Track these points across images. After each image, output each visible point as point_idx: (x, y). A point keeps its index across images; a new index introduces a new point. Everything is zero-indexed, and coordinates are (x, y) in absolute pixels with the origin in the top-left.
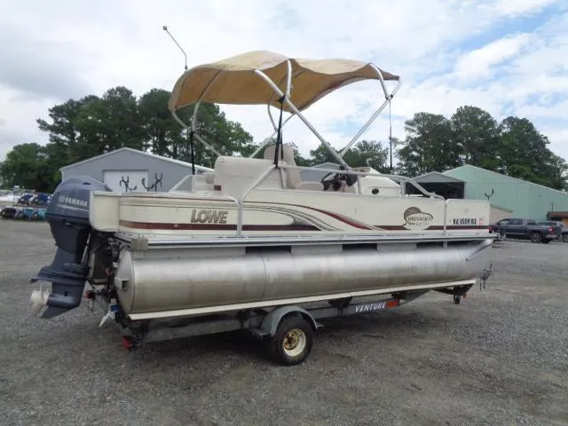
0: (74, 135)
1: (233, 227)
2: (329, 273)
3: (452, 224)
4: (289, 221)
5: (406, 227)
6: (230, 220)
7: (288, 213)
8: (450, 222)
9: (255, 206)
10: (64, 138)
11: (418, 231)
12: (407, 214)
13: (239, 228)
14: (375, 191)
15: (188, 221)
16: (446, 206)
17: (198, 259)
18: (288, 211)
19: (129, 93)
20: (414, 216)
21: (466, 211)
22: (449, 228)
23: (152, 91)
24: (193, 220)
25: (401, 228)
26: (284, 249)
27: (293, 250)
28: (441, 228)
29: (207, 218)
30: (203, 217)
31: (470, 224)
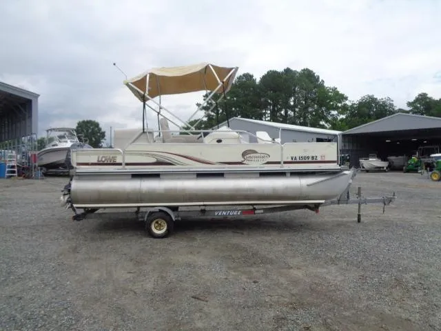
0: (218, 111)
1: (120, 164)
2: (184, 190)
3: (290, 160)
4: (154, 160)
5: (245, 162)
6: (118, 161)
7: (153, 156)
8: (287, 158)
9: (132, 153)
10: (213, 114)
11: (256, 165)
12: (244, 154)
13: (124, 164)
14: (219, 141)
15: (96, 161)
16: (282, 149)
17: (105, 180)
18: (152, 155)
19: (252, 76)
20: (252, 155)
21: (305, 151)
23: (268, 72)
24: (98, 161)
25: (240, 163)
26: (156, 176)
27: (161, 177)
29: (105, 160)
30: (103, 159)
31: (310, 160)
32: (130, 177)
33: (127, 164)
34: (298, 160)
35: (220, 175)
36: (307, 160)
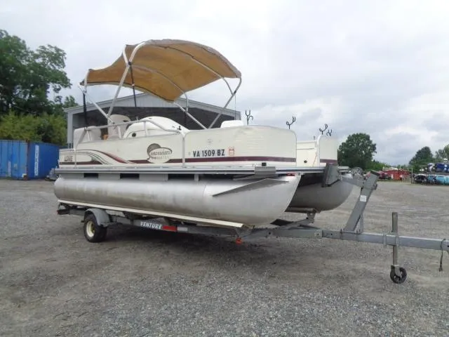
1: (74, 163)
3: (192, 156)
5: (149, 161)
7: (90, 155)
8: (189, 154)
9: (80, 152)
11: (160, 164)
14: (134, 135)
15: (64, 161)
18: (90, 153)
20: (155, 151)
21: (210, 142)
22: (188, 160)
25: (146, 162)
26: (95, 176)
28: (180, 161)
30: (67, 159)
31: (216, 156)
32: (83, 176)
33: (78, 163)
34: (201, 156)
35: (133, 176)
36: (211, 157)
